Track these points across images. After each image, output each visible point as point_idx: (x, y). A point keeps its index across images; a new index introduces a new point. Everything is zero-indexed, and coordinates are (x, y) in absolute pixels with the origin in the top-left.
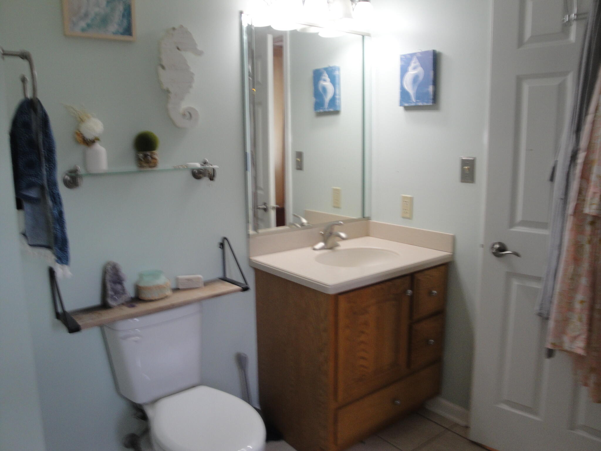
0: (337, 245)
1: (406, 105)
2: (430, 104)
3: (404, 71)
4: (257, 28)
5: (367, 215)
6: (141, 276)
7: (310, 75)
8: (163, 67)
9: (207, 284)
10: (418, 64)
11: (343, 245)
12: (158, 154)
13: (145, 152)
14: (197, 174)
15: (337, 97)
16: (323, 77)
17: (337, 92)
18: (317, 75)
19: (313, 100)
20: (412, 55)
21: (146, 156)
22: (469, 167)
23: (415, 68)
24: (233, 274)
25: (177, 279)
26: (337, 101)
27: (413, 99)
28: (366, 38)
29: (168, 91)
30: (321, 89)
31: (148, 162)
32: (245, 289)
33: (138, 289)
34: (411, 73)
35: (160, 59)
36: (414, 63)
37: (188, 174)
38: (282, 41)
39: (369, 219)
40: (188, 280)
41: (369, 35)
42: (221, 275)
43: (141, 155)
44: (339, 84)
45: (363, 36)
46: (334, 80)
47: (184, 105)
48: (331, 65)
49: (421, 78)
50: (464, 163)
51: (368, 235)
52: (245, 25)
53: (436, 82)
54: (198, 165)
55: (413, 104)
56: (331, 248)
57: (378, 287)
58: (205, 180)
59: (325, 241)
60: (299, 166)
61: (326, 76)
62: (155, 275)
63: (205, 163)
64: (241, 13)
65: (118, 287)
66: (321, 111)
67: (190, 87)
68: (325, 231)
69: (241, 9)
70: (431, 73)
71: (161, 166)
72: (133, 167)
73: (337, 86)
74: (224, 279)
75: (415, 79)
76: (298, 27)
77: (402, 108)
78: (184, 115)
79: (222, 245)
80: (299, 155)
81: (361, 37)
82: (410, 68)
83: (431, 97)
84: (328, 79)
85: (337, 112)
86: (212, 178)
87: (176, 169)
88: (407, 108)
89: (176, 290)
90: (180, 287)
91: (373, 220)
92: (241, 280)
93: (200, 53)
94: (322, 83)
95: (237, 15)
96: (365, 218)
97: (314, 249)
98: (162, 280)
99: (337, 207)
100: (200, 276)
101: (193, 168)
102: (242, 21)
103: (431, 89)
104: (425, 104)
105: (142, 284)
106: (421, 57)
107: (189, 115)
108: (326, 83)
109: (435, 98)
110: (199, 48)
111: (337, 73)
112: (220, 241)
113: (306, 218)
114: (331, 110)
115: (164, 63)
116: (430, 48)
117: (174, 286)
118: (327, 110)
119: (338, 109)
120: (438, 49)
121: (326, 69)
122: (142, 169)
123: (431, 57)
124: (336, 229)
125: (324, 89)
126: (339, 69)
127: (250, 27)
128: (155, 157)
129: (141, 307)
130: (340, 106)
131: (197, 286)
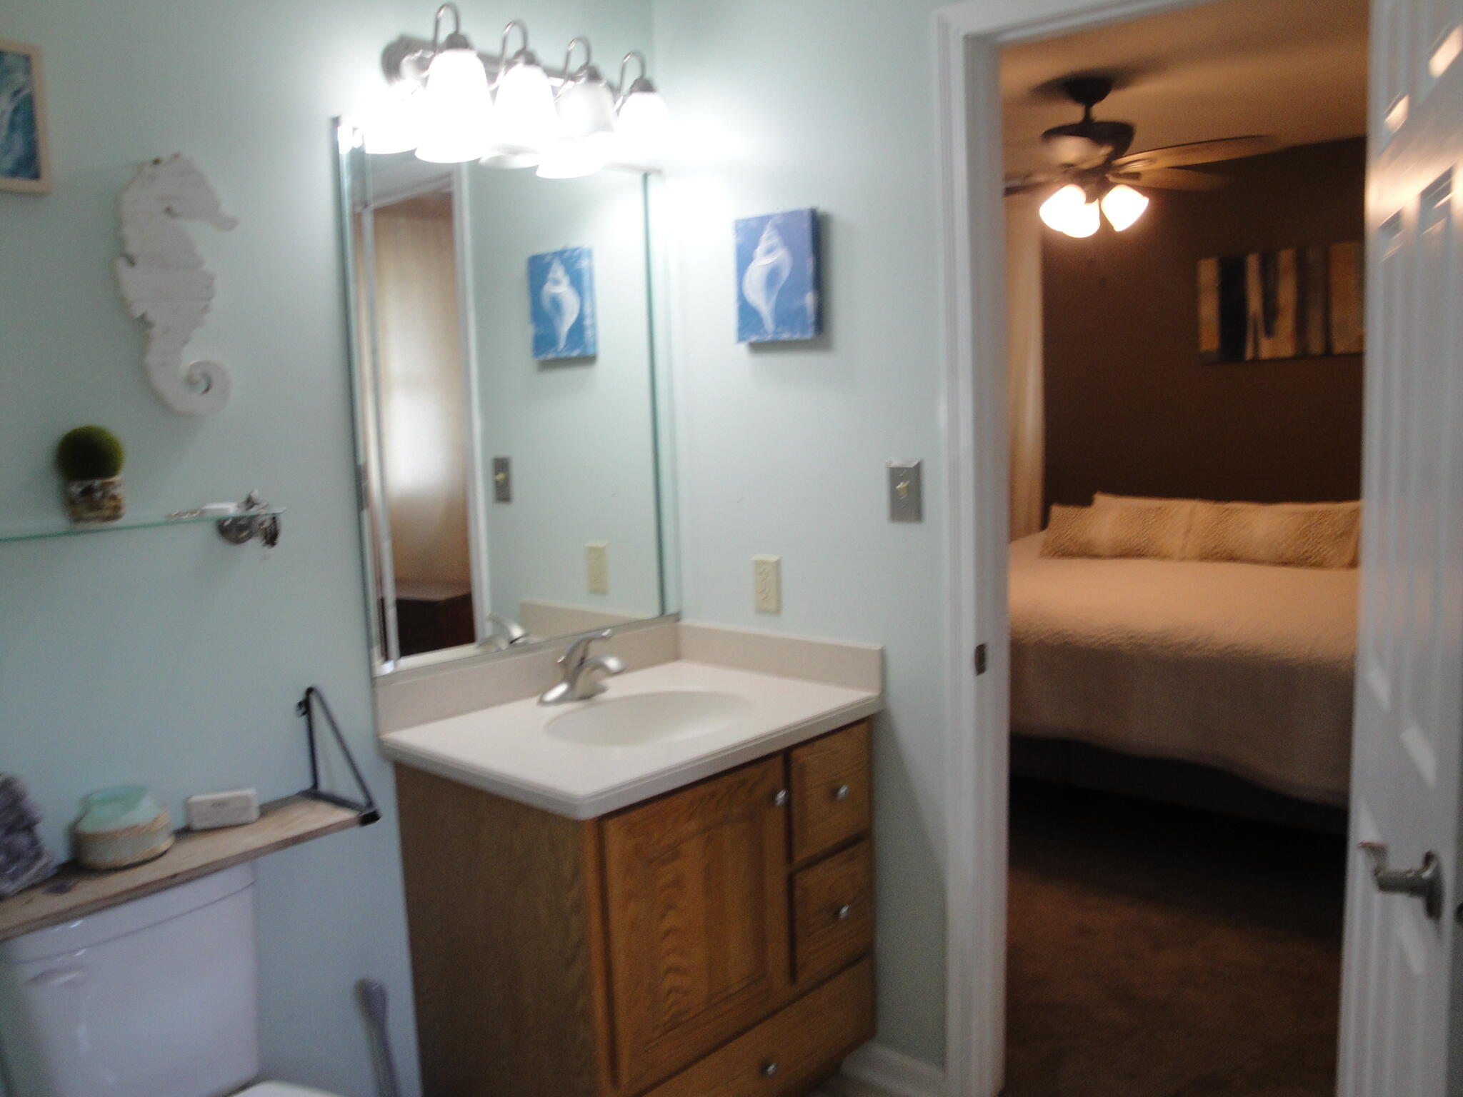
0: (603, 690)
1: (754, 338)
2: (809, 335)
3: (744, 259)
4: (376, 158)
5: (671, 608)
6: (87, 805)
7: (520, 270)
8: (131, 261)
9: (267, 810)
10: (776, 240)
11: (616, 688)
12: (125, 483)
13: (88, 483)
14: (233, 531)
15: (588, 322)
16: (551, 276)
17: (588, 311)
18: (538, 269)
19: (530, 330)
20: (763, 220)
21: (88, 492)
22: (907, 483)
23: (770, 251)
24: (336, 779)
25: (187, 807)
26: (589, 333)
27: (769, 324)
28: (651, 178)
29: (144, 323)
30: (546, 304)
31: (95, 506)
32: (370, 818)
33: (79, 841)
34: (761, 264)
35: (121, 242)
36: (768, 238)
37: (207, 532)
38: (449, 185)
39: (677, 617)
40: (220, 804)
41: (659, 172)
42: (306, 784)
43: (76, 489)
44: (592, 289)
45: (646, 176)
46: (578, 281)
47: (190, 357)
48: (572, 244)
49: (785, 273)
50: (896, 475)
51: (676, 656)
52: (344, 151)
53: (820, 282)
54: (231, 509)
55: (769, 338)
56: (586, 697)
57: (701, 790)
58: (254, 546)
59: (572, 680)
60: (503, 492)
61: (558, 272)
62: (128, 797)
63: (250, 502)
64: (336, 121)
65: (22, 840)
66: (550, 356)
67: (206, 309)
68: (570, 655)
69: (335, 114)
70: (809, 263)
71: (130, 515)
72: (56, 520)
73: (587, 295)
74: (314, 794)
75: (772, 277)
76: (485, 154)
77: (743, 347)
78: (190, 382)
79: (305, 707)
80: (501, 465)
81: (638, 178)
82: (759, 250)
83: (811, 318)
84: (565, 281)
85: (588, 359)
86: (271, 537)
87: (174, 520)
88: (757, 347)
89: (185, 833)
90: (198, 824)
91: (687, 621)
92: (357, 796)
93: (229, 224)
94: (550, 289)
95: (326, 125)
96: (668, 617)
97: (542, 703)
98: (144, 812)
99: (598, 588)
100: (249, 792)
101: (222, 515)
102: (337, 143)
103: (809, 299)
104: (797, 336)
105: (87, 827)
106: (785, 223)
107: (205, 381)
108: (559, 287)
109: (821, 321)
110: (227, 209)
111: (584, 263)
112: (300, 697)
113: (522, 624)
114: (575, 353)
115: (132, 249)
116: (804, 203)
117: (180, 824)
118: (563, 355)
119: (590, 352)
120: (823, 206)
121: (559, 254)
122: (80, 526)
123: (806, 226)
124: (594, 650)
125: (556, 303)
126: (590, 254)
127: (358, 157)
128: (118, 491)
129: (87, 890)
130: (595, 343)
131: (243, 819)
